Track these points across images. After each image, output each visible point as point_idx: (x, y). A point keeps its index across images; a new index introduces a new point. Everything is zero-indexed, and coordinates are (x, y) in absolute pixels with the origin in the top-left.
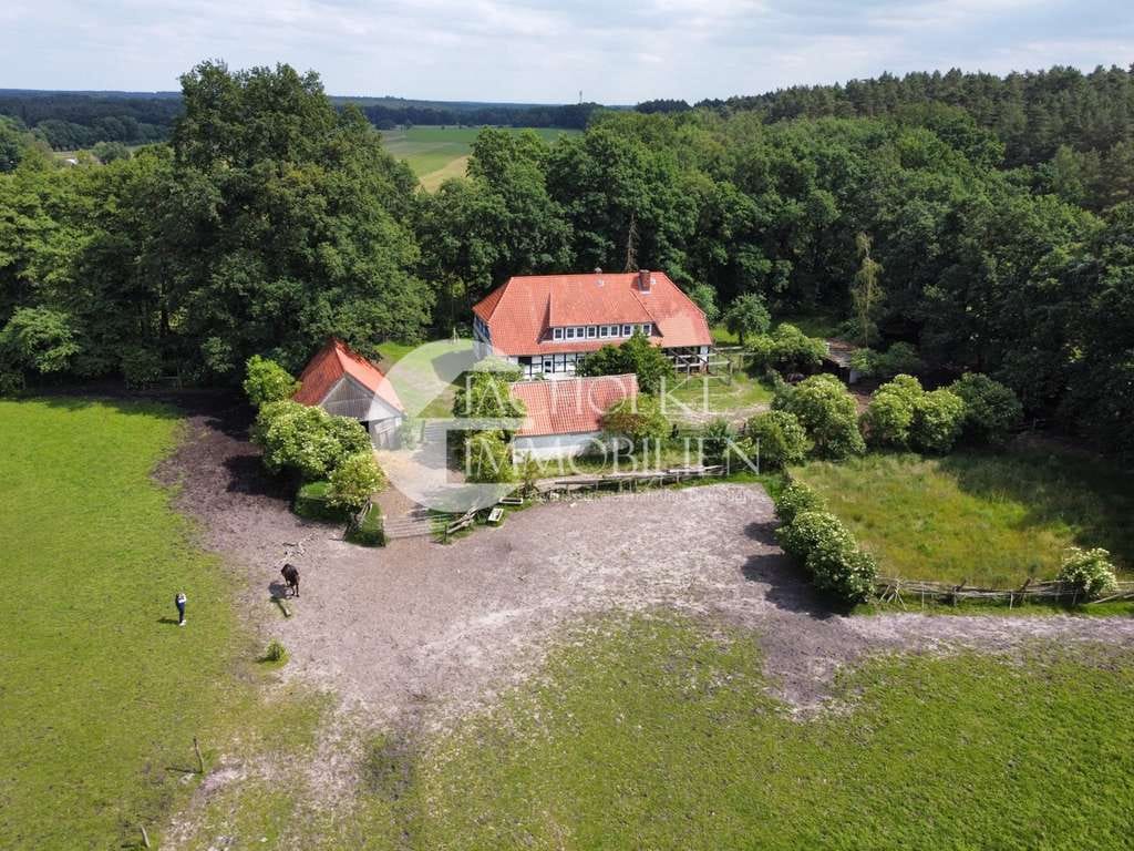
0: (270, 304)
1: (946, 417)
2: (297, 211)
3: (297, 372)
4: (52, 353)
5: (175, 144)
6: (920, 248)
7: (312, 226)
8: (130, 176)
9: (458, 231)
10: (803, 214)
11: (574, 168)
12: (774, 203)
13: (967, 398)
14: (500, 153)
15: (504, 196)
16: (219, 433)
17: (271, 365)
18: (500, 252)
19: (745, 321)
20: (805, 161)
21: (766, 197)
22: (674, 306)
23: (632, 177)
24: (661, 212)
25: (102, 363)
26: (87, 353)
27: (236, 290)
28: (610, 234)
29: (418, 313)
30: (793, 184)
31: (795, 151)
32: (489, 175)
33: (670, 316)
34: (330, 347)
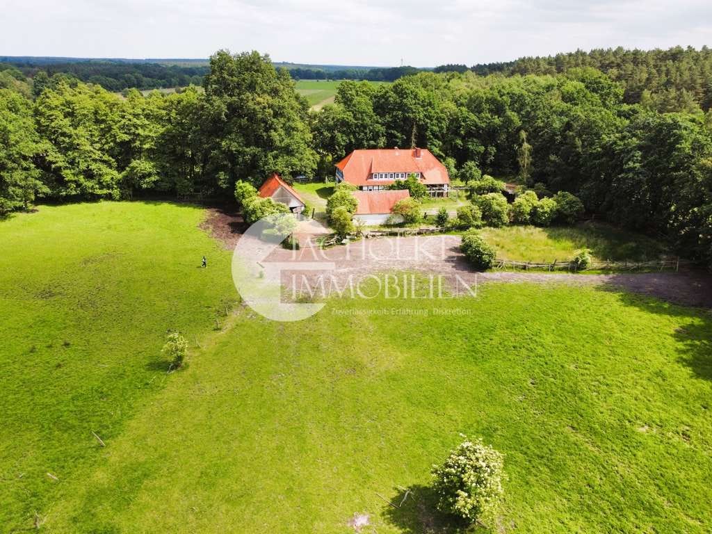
0: (247, 157)
1: (547, 209)
2: (260, 116)
3: (258, 187)
4: (147, 180)
5: (205, 86)
6: (552, 139)
7: (267, 123)
8: (182, 101)
9: (330, 129)
10: (501, 123)
11: (387, 99)
12: (487, 118)
13: (558, 202)
14: (350, 92)
15: (353, 113)
16: (223, 214)
17: (247, 184)
18: (350, 139)
19: (468, 174)
20: (504, 97)
21: (483, 115)
22: (432, 165)
23: (415, 104)
24: (429, 121)
25: (168, 185)
26: (162, 181)
27: (232, 151)
28: (403, 132)
29: (311, 163)
30: (498, 109)
31: (500, 91)
32: (345, 103)
33: (430, 169)
34: (273, 177)
